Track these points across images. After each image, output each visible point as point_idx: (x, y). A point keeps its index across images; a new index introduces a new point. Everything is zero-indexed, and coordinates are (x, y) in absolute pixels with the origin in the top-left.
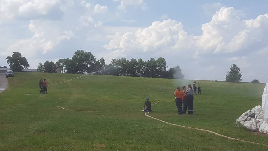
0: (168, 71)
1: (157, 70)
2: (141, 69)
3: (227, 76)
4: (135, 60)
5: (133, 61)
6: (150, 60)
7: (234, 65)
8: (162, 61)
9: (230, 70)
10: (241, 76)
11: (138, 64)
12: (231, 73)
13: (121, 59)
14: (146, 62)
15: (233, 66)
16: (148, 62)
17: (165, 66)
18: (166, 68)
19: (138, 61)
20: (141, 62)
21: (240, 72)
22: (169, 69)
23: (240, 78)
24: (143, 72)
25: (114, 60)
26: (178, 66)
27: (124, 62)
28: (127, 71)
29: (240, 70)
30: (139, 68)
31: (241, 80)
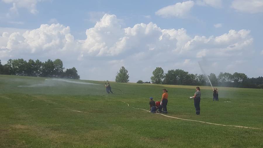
0: (65, 72)
1: (54, 70)
2: (38, 70)
3: (117, 77)
4: (33, 61)
5: (31, 62)
6: (48, 61)
7: (123, 67)
8: (59, 62)
9: (119, 72)
10: (129, 77)
11: (36, 64)
12: (119, 75)
13: (17, 59)
14: (43, 63)
15: (122, 69)
16: (45, 63)
17: (62, 67)
18: (63, 69)
19: (35, 62)
20: (39, 63)
21: (128, 74)
22: (66, 70)
23: (127, 79)
24: (41, 73)
25: (10, 60)
26: (74, 68)
27: (22, 63)
28: (25, 71)
29: (127, 72)
30: (36, 69)
31: (128, 80)
